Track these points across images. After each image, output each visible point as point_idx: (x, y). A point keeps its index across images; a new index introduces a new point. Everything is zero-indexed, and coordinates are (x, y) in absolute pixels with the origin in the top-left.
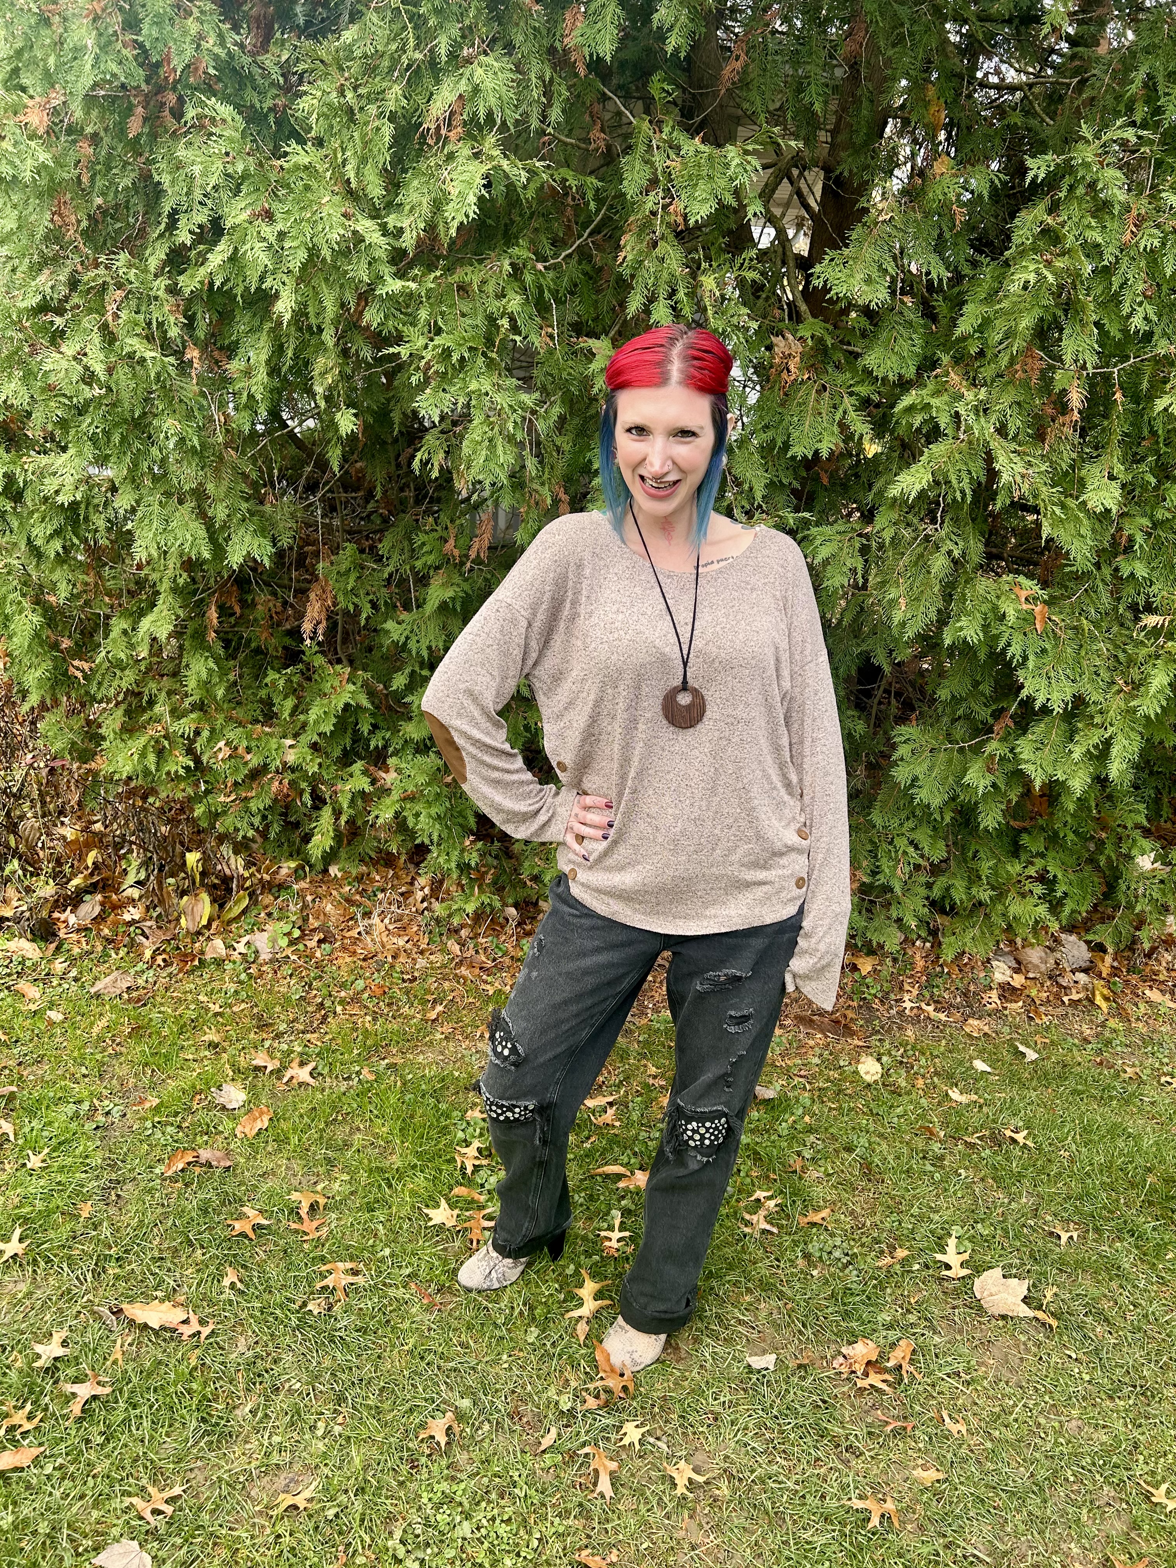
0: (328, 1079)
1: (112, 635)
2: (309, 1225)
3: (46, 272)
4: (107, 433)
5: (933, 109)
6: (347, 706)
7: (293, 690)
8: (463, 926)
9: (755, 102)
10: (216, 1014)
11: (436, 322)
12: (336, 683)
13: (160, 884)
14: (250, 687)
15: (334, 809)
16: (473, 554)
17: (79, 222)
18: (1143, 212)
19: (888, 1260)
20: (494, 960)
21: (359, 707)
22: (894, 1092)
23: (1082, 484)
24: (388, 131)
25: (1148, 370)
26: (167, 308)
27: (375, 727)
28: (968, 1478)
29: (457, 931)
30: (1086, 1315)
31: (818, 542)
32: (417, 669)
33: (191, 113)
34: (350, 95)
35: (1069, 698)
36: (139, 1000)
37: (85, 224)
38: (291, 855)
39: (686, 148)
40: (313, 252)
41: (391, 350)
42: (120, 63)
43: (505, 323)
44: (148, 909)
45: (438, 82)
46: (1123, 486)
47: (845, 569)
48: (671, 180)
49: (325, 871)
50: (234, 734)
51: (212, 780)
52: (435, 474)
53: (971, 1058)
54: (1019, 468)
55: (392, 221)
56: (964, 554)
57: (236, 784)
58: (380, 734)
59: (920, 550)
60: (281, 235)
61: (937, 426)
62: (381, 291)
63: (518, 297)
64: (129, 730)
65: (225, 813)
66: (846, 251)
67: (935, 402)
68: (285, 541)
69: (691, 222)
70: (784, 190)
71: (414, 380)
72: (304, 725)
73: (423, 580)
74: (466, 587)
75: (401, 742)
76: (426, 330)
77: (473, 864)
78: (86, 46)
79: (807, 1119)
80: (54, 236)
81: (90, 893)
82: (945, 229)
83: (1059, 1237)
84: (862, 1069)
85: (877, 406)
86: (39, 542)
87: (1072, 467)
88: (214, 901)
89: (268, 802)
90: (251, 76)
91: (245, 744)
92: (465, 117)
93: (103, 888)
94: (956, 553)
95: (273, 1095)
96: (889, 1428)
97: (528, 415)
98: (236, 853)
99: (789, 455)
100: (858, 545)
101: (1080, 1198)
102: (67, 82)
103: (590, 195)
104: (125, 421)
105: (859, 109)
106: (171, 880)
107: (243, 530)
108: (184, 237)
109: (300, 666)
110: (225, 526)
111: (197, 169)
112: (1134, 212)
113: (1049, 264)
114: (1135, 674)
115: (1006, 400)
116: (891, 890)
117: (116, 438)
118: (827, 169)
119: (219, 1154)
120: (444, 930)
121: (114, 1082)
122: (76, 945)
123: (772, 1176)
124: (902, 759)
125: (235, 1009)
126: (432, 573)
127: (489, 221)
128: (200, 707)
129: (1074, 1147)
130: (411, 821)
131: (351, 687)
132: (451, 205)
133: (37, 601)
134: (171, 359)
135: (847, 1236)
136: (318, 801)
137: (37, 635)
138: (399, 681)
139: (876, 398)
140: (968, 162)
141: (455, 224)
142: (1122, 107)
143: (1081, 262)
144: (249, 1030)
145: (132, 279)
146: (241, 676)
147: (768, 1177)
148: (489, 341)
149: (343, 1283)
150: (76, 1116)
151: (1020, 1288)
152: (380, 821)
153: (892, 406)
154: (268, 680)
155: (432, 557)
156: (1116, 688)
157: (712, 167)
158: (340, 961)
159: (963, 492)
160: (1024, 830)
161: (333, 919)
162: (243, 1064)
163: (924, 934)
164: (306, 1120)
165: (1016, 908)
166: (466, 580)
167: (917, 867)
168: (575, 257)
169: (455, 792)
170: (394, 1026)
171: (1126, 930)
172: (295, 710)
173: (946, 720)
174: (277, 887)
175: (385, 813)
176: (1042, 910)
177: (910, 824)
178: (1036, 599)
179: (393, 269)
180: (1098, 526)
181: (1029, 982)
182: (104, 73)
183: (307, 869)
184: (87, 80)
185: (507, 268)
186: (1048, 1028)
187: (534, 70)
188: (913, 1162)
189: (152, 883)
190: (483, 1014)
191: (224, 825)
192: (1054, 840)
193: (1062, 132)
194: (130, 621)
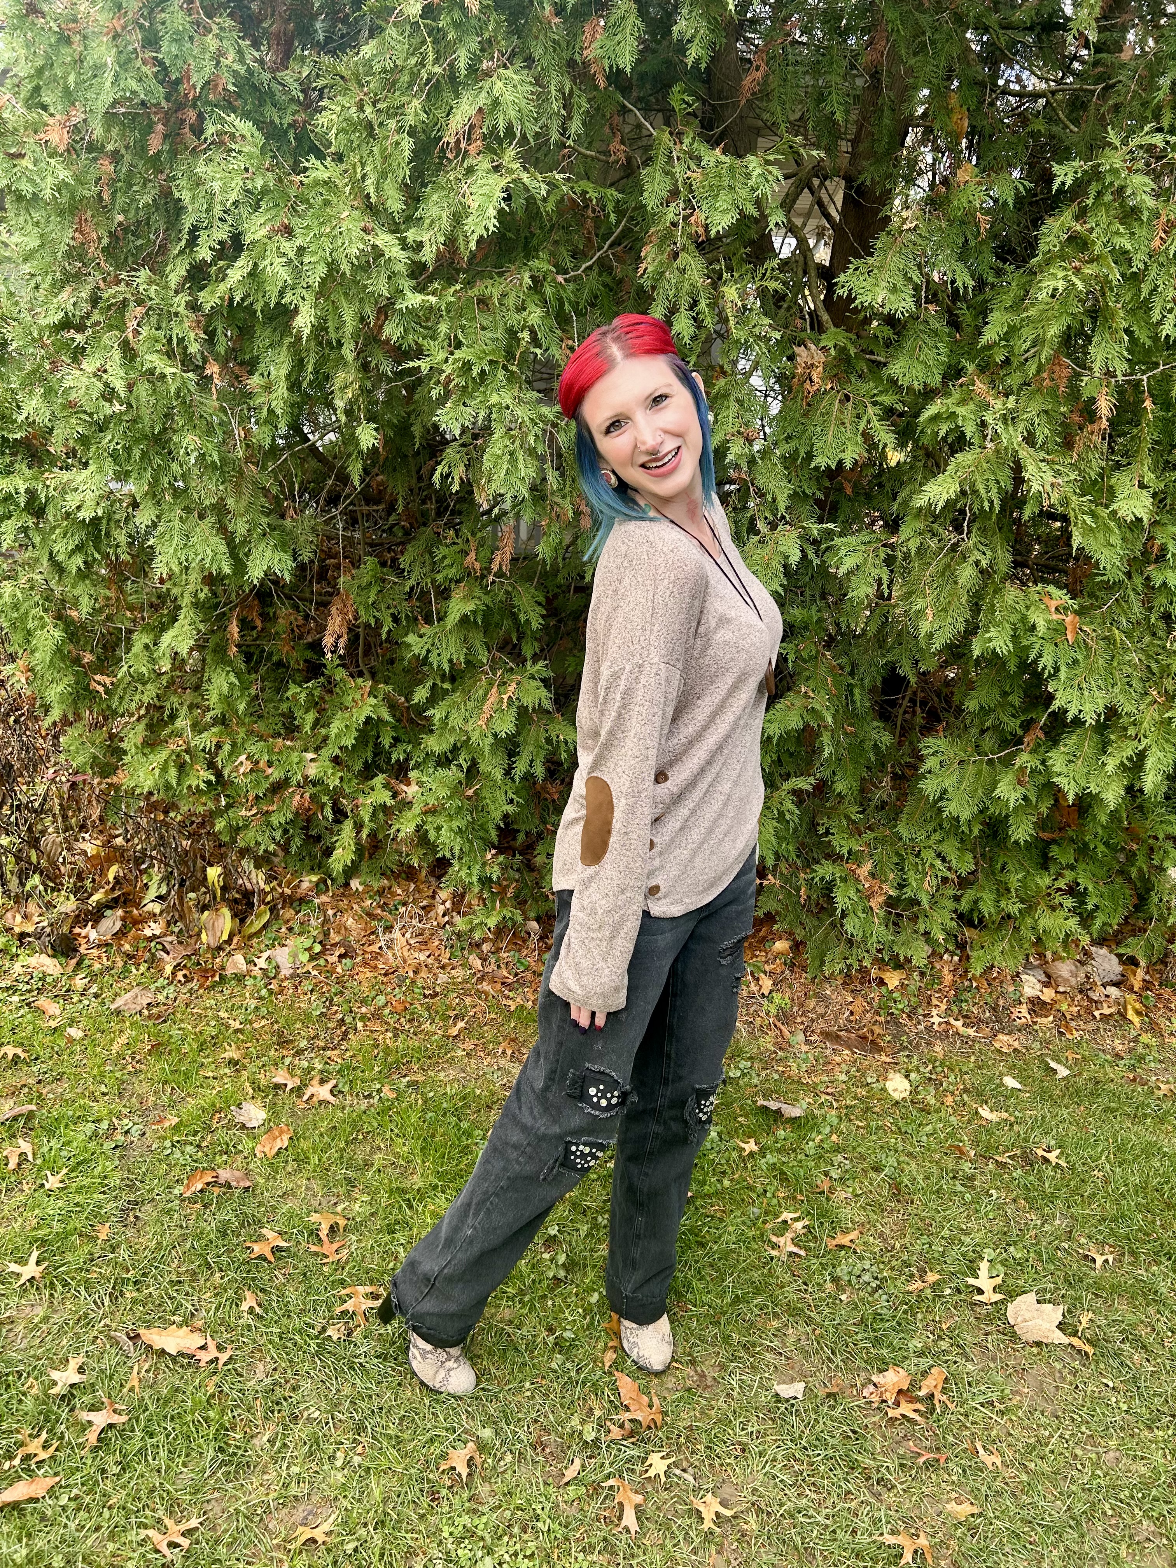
0: (349, 1097)
1: (134, 650)
2: (328, 1248)
3: (68, 288)
4: (128, 450)
5: (955, 117)
6: (368, 719)
7: (314, 704)
8: (484, 940)
9: (776, 112)
10: (236, 1031)
11: (456, 336)
12: (358, 697)
13: (181, 899)
14: (271, 701)
15: (355, 823)
16: (495, 568)
17: (100, 239)
18: (1172, 218)
19: (918, 1284)
20: (516, 975)
21: (380, 720)
22: (923, 1110)
23: (1111, 493)
24: (407, 145)
26: (187, 324)
27: (396, 740)
28: (1003, 1512)
29: (478, 946)
30: (1123, 1342)
31: (842, 553)
32: (438, 682)
33: (210, 130)
34: (369, 109)
35: (1101, 709)
36: (159, 1017)
37: (105, 241)
38: (312, 869)
39: (706, 158)
40: (333, 267)
41: (411, 364)
42: (140, 80)
43: (525, 336)
44: (168, 924)
45: (457, 95)
46: (1155, 495)
47: (870, 580)
48: (692, 191)
49: (347, 885)
50: (255, 748)
51: (233, 794)
52: (455, 488)
53: (1001, 1075)
54: (1049, 478)
55: (411, 235)
56: (992, 564)
57: (257, 797)
58: (401, 747)
59: (947, 560)
60: (301, 251)
61: (963, 434)
62: (401, 305)
63: (539, 310)
64: (150, 744)
65: (246, 827)
66: (870, 260)
67: (961, 411)
68: (306, 556)
69: (713, 233)
70: (805, 200)
71: (434, 394)
72: (325, 739)
73: (444, 594)
74: (487, 599)
75: (423, 755)
76: (446, 344)
77: (495, 878)
78: (106, 64)
79: (834, 1138)
80: (76, 253)
81: (111, 908)
82: (970, 237)
83: (1094, 1260)
84: (890, 1086)
85: (901, 415)
86: (60, 558)
87: (1101, 475)
88: (234, 916)
89: (290, 816)
90: (271, 93)
91: (266, 757)
92: (485, 130)
93: (125, 902)
94: (984, 563)
95: (293, 1114)
96: (921, 1460)
97: (549, 428)
98: (257, 867)
99: (813, 465)
100: (883, 556)
101: (1115, 1220)
102: (87, 100)
103: (610, 207)
104: (146, 437)
105: (880, 118)
106: (192, 895)
107: (263, 545)
108: (204, 253)
109: (322, 680)
110: (245, 541)
111: (217, 186)
112: (1165, 217)
113: (1077, 270)
114: (1168, 684)
115: (1033, 409)
116: (918, 903)
117: (137, 453)
118: (849, 180)
119: (238, 1174)
120: (466, 945)
121: (134, 1100)
122: (97, 961)
123: (799, 1197)
124: (930, 772)
125: (255, 1025)
126: (453, 586)
127: (509, 235)
128: (222, 721)
129: (1108, 1166)
130: (432, 835)
131: (372, 701)
132: (471, 218)
133: (59, 617)
134: (190, 375)
135: (877, 1260)
136: (340, 815)
137: (59, 650)
138: (421, 694)
139: (900, 407)
140: (992, 169)
141: (475, 237)
142: (1149, 113)
143: (1109, 267)
144: (269, 1047)
145: (153, 296)
146: (263, 690)
147: (795, 1198)
148: (510, 355)
149: (364, 1307)
150: (95, 1135)
151: (1054, 1314)
152: (402, 835)
153: (917, 415)
154: (289, 694)
155: (453, 570)
156: (1149, 699)
157: (734, 178)
158: (361, 976)
159: (991, 502)
160: (1054, 841)
161: (354, 933)
162: (263, 1082)
163: (951, 948)
164: (326, 1139)
165: (1046, 921)
166: (487, 593)
167: (945, 880)
168: (596, 269)
169: (476, 805)
170: (415, 1042)
171: (1159, 943)
172: (316, 723)
173: (974, 731)
174: (298, 902)
175: (406, 826)
176: (1073, 923)
177: (937, 837)
178: (1066, 609)
179: (413, 283)
180: (1129, 535)
181: (1059, 996)
182: (124, 90)
183: (329, 882)
184: (106, 98)
185: (527, 280)
186: (1079, 1043)
187: (553, 82)
188: (943, 1182)
189: (173, 897)
190: (505, 1030)
191: (245, 839)
192: (1084, 852)
193: (1087, 138)
194: (151, 636)
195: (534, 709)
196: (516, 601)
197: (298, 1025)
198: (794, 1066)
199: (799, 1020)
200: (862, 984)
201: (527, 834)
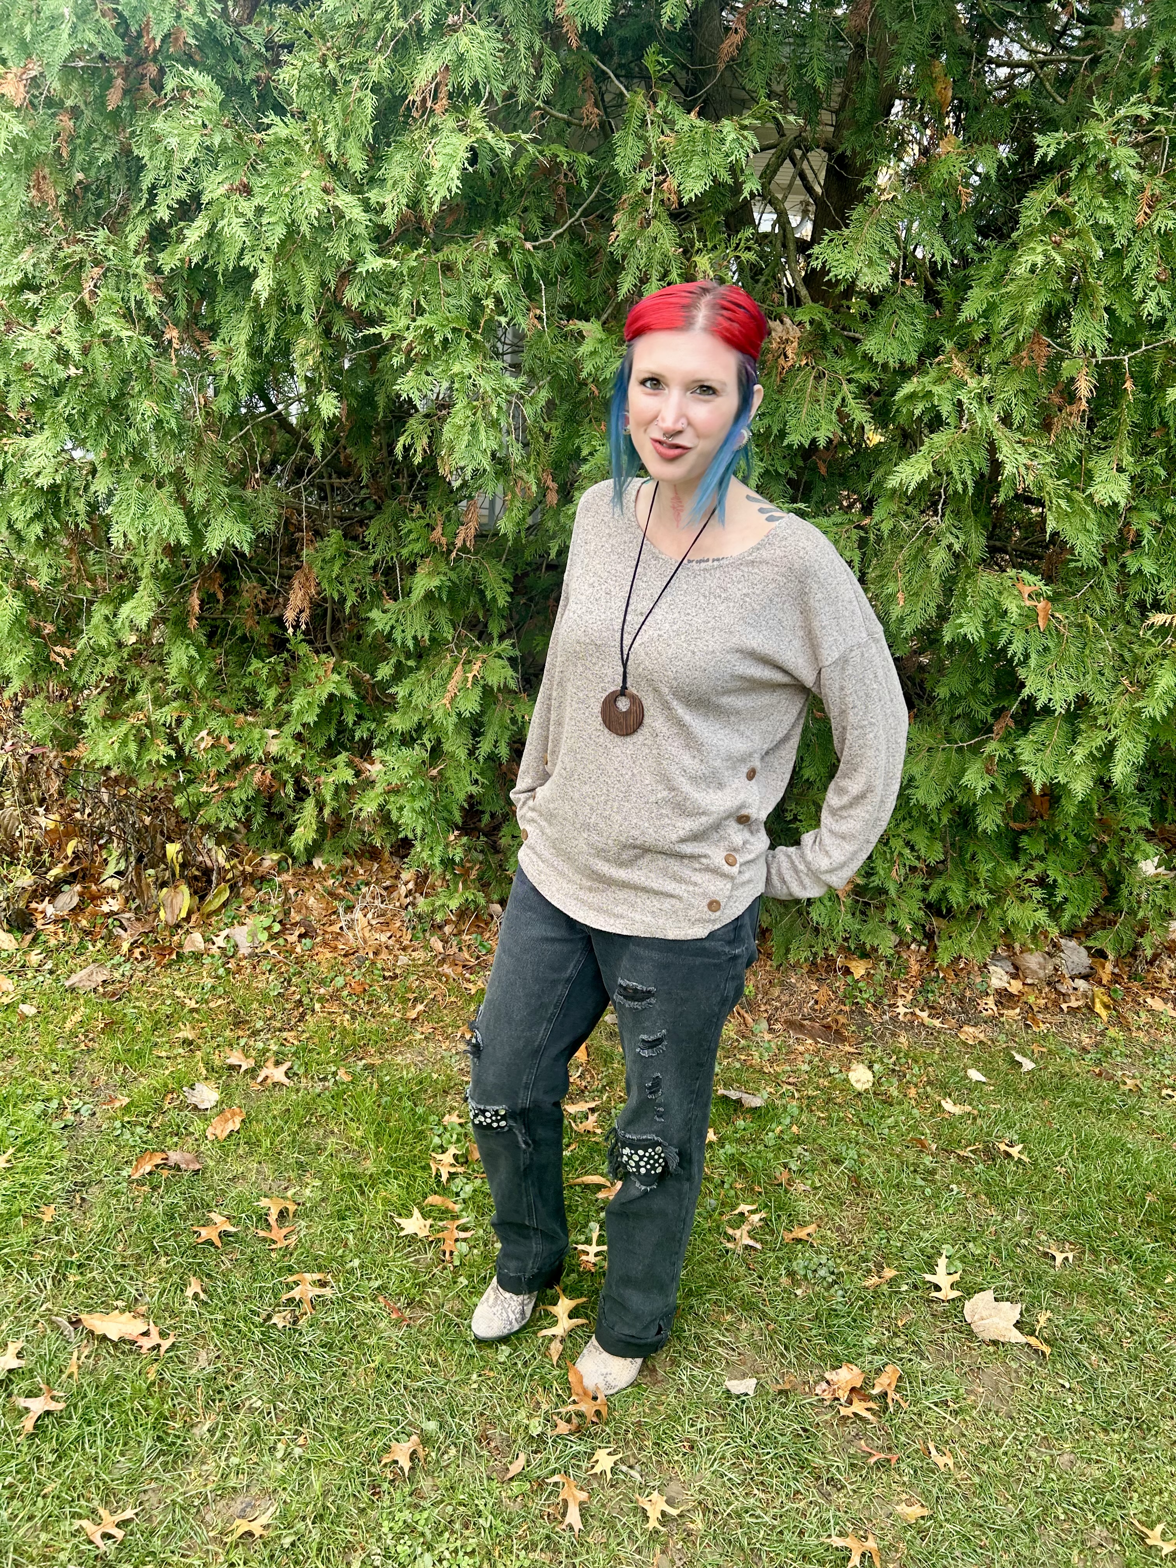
0: (303, 1080)
1: (94, 621)
2: (277, 1233)
3: (28, 249)
4: (84, 415)
5: (939, 86)
6: (331, 697)
7: (274, 679)
8: (447, 922)
9: (756, 80)
10: (192, 1010)
11: (418, 302)
12: (321, 673)
13: (139, 875)
14: (235, 676)
15: (317, 801)
16: (459, 543)
17: (58, 197)
18: (1157, 192)
19: (875, 1280)
20: (478, 958)
21: (343, 697)
22: (884, 1102)
23: (1089, 476)
24: (370, 102)
25: (1160, 358)
26: (145, 286)
27: (360, 717)
28: (954, 1515)
29: (440, 927)
30: (1080, 1342)
32: (402, 659)
33: (171, 84)
34: (331, 65)
35: (1071, 698)
36: (114, 994)
37: (63, 199)
38: (275, 847)
39: (681, 122)
40: (292, 229)
41: (372, 331)
42: (99, 33)
43: (489, 303)
44: (127, 900)
45: (423, 51)
46: (1132, 479)
48: (664, 157)
49: (309, 863)
50: (215, 722)
51: (195, 769)
52: (418, 460)
53: (965, 1069)
54: (1023, 459)
55: (374, 196)
56: (965, 548)
57: (219, 774)
58: (365, 725)
59: (920, 543)
60: (260, 211)
61: (939, 415)
62: (362, 269)
63: (504, 276)
64: (112, 718)
65: (207, 803)
66: (846, 232)
67: (937, 390)
68: (268, 527)
69: (685, 200)
70: (786, 171)
71: (396, 362)
72: (288, 715)
73: (412, 569)
74: (453, 576)
75: (386, 733)
76: (409, 310)
77: (457, 859)
78: (63, 16)
79: (795, 1129)
80: (31, 213)
81: (70, 883)
82: (950, 210)
83: (1054, 1258)
84: (853, 1076)
85: (878, 394)
86: (19, 526)
87: (1079, 459)
88: (194, 893)
89: (251, 793)
90: (233, 46)
91: (227, 733)
92: (450, 87)
93: (83, 878)
94: (957, 547)
95: (247, 1096)
96: (872, 1460)
97: (514, 400)
98: (219, 844)
99: (785, 443)
100: (855, 537)
101: (1076, 1217)
102: (43, 52)
103: (582, 172)
104: (102, 402)
105: (863, 86)
106: (151, 871)
107: (222, 515)
108: (163, 213)
109: (285, 655)
110: (203, 512)
111: (174, 142)
112: (1148, 193)
113: (1057, 245)
114: (1140, 673)
115: (1010, 389)
116: (886, 892)
117: (93, 419)
118: (829, 149)
119: (188, 1156)
120: (427, 926)
121: (85, 1079)
122: (53, 936)
123: (757, 1189)
125: (212, 1005)
126: (418, 561)
127: (479, 200)
128: (184, 695)
129: (1070, 1162)
130: (394, 816)
131: (336, 677)
132: (434, 178)
133: (18, 587)
134: (148, 339)
135: (833, 1254)
136: (302, 793)
137: (17, 620)
138: (385, 671)
139: (876, 385)
140: (976, 141)
141: (437, 200)
142: (1136, 85)
143: (1090, 243)
144: (224, 1028)
145: (110, 256)
146: (226, 665)
147: (753, 1189)
148: (474, 323)
149: (310, 1295)
150: (45, 1113)
151: (1012, 1312)
152: (363, 814)
153: (893, 394)
154: (251, 669)
155: (419, 545)
156: (1121, 688)
157: (707, 143)
158: (320, 956)
159: (964, 484)
160: (1024, 832)
161: (315, 913)
162: (217, 1063)
163: (919, 937)
164: (279, 1122)
165: (1015, 912)
166: (453, 569)
167: (913, 869)
168: (567, 237)
169: (440, 785)
170: (372, 1025)
171: (1128, 936)
172: (278, 700)
173: (944, 718)
174: (259, 880)
175: (368, 805)
176: (1041, 915)
177: (906, 825)
178: (1039, 595)
179: (376, 246)
180: (1104, 520)
181: (1026, 988)
182: (81, 42)
183: (290, 861)
184: (64, 51)
185: (493, 246)
186: (1045, 1037)
187: (522, 39)
188: (904, 1175)
189: (131, 875)
190: (464, 1014)
191: (206, 815)
192: (1054, 842)
193: (1074, 111)
194: (111, 607)
195: (499, 689)
196: (483, 578)
197: (255, 1005)
198: (756, 1055)
199: (763, 1008)
200: (827, 972)
201: (493, 815)
